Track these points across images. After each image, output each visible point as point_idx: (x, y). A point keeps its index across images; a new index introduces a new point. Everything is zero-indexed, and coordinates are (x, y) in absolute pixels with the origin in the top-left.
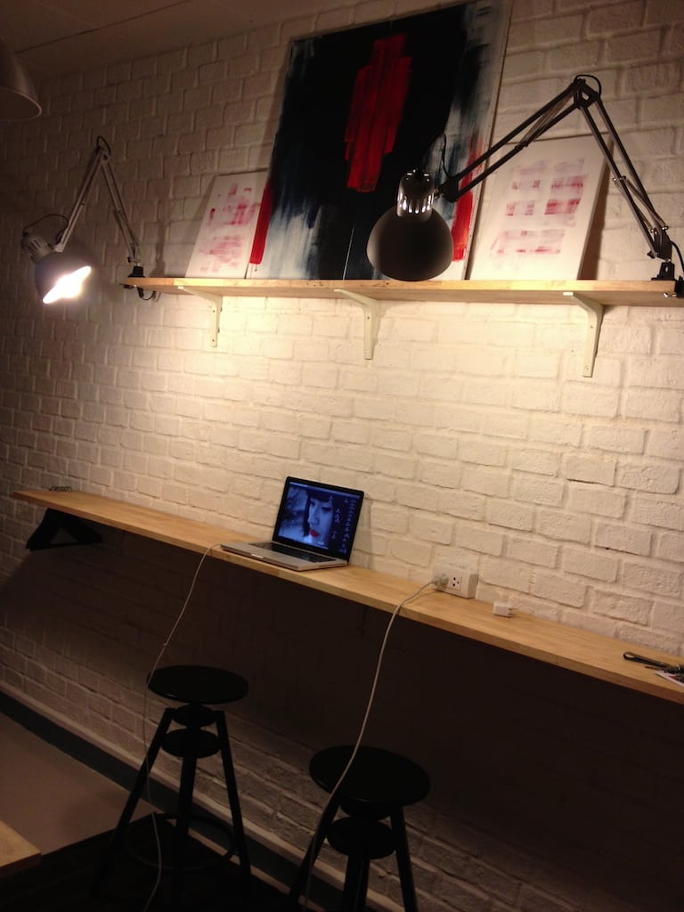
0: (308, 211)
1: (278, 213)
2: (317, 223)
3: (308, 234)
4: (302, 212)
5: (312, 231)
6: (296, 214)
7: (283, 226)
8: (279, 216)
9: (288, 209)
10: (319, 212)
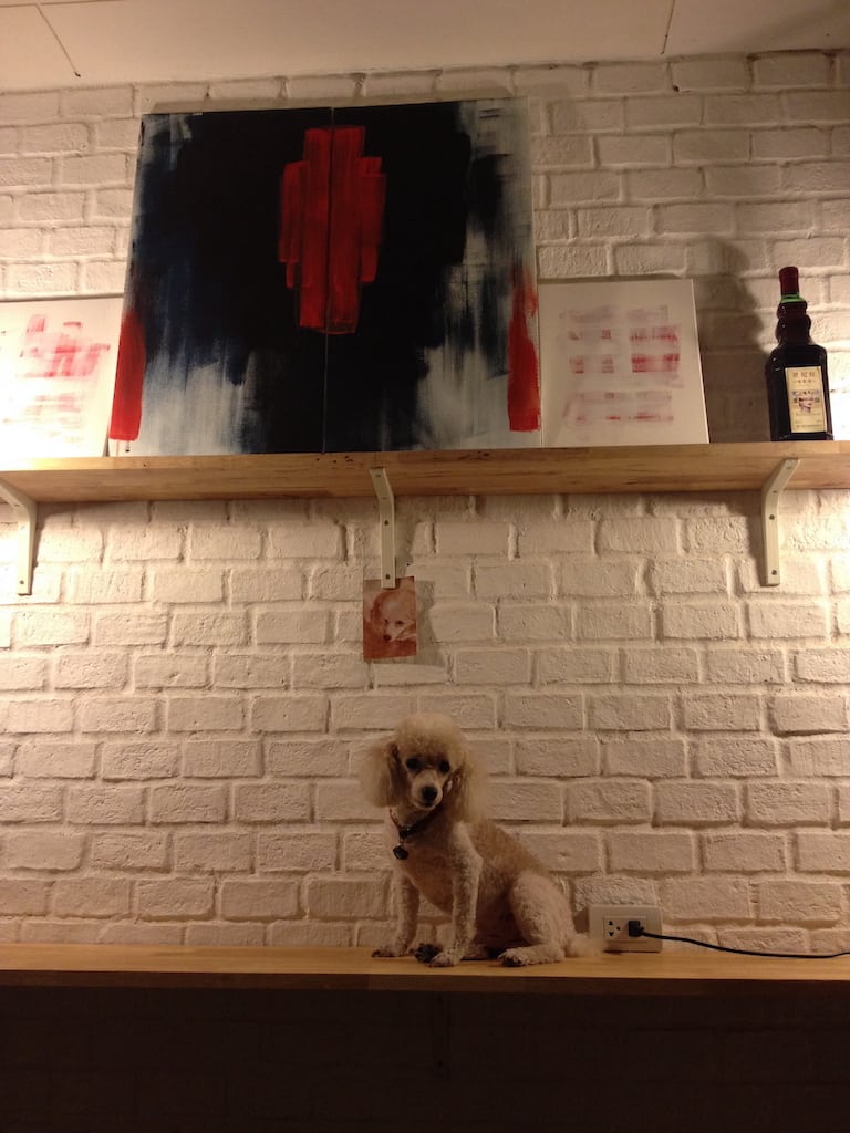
0: (226, 358)
1: (162, 361)
2: (249, 375)
3: (234, 396)
4: (216, 361)
5: (240, 389)
6: (202, 363)
7: (177, 381)
8: (166, 365)
9: (182, 354)
10: (251, 361)
